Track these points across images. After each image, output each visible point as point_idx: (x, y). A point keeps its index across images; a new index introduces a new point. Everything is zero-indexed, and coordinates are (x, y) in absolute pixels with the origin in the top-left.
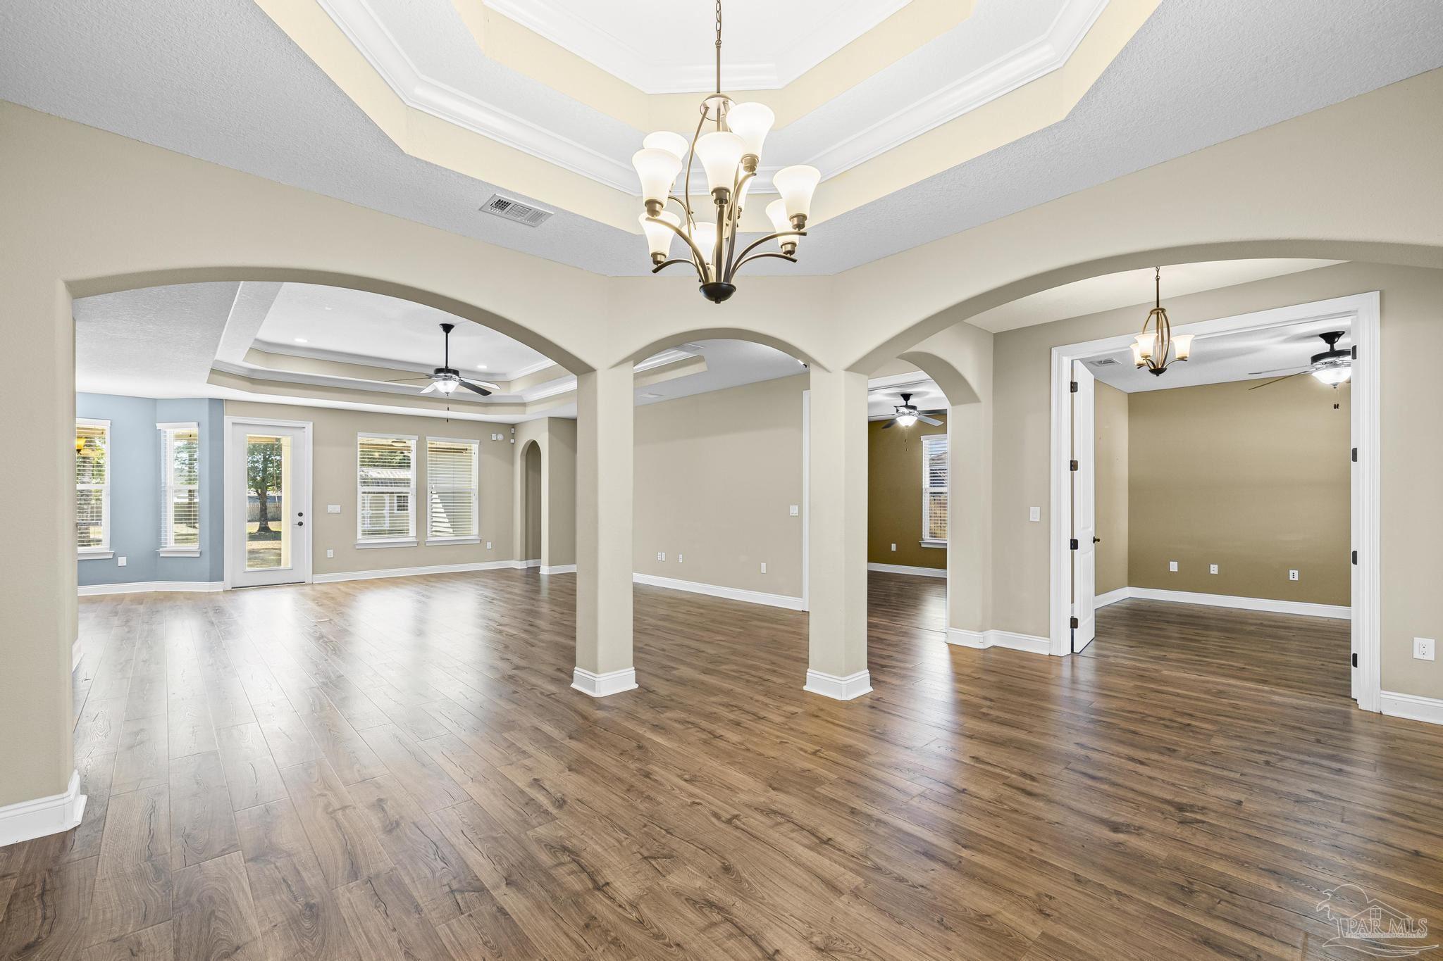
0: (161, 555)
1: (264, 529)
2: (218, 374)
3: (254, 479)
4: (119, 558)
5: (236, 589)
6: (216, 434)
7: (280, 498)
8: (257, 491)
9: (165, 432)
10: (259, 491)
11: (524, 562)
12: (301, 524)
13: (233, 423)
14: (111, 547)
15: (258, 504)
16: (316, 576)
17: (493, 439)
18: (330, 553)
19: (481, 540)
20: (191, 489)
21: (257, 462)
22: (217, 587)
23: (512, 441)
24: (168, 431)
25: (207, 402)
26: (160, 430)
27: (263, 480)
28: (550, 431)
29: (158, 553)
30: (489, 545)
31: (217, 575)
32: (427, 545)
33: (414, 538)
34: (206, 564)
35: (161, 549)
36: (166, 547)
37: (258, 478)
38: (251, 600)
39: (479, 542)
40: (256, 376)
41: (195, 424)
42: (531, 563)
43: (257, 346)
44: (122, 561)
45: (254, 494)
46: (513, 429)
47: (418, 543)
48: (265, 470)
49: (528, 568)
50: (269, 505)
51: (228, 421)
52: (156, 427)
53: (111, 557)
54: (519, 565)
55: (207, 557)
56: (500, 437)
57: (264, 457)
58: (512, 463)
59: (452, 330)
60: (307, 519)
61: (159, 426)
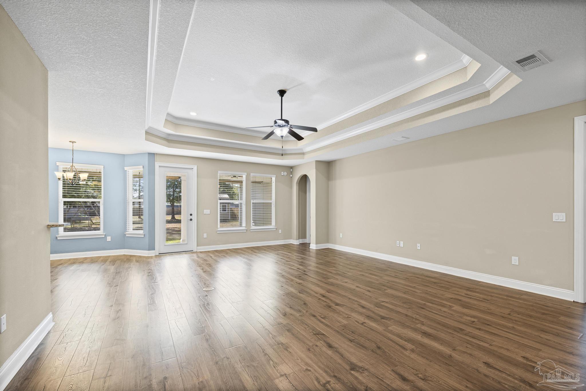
0: (127, 236)
1: (173, 218)
2: (150, 135)
3: (169, 199)
4: (107, 237)
5: (161, 255)
6: (152, 171)
7: (180, 206)
8: (171, 203)
9: (129, 172)
10: (172, 203)
11: (298, 241)
12: (191, 220)
13: (160, 166)
14: (104, 232)
15: (171, 208)
16: (199, 247)
17: (282, 174)
18: (205, 236)
19: (276, 229)
20: (140, 201)
21: (171, 192)
22: (152, 253)
23: (291, 176)
24: (130, 171)
25: (147, 154)
26: (126, 170)
27: (173, 199)
28: (316, 168)
29: (125, 235)
30: (280, 231)
31: (152, 247)
32: (251, 231)
33: (245, 227)
34: (147, 240)
35: (127, 233)
36: (129, 231)
37: (171, 198)
38: (168, 262)
39: (275, 230)
40: (170, 138)
41: (142, 166)
42: (301, 241)
43: (169, 119)
44: (109, 239)
45: (169, 204)
46: (291, 169)
47: (247, 230)
48: (173, 195)
49: (300, 243)
50: (175, 209)
51: (157, 164)
52: (124, 169)
53: (104, 236)
54: (296, 242)
55: (147, 236)
56: (285, 173)
57: (173, 190)
58: (291, 187)
59: (285, 95)
60: (194, 217)
61: (126, 168)
